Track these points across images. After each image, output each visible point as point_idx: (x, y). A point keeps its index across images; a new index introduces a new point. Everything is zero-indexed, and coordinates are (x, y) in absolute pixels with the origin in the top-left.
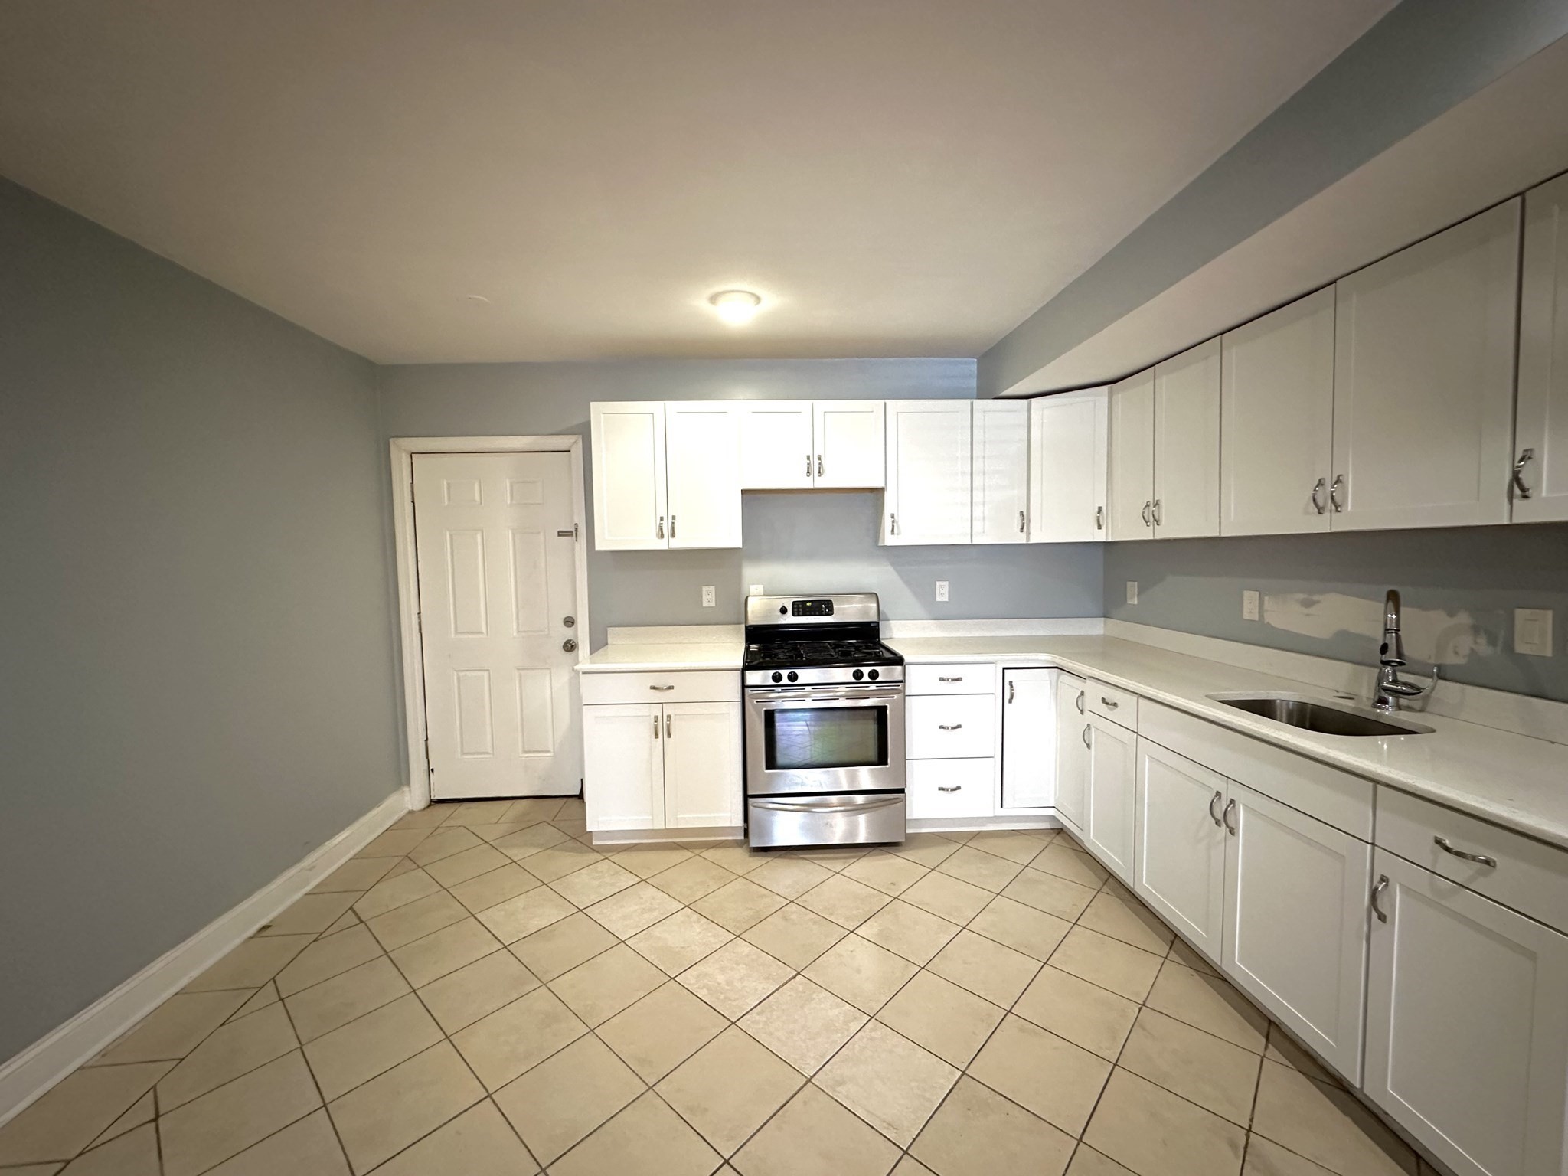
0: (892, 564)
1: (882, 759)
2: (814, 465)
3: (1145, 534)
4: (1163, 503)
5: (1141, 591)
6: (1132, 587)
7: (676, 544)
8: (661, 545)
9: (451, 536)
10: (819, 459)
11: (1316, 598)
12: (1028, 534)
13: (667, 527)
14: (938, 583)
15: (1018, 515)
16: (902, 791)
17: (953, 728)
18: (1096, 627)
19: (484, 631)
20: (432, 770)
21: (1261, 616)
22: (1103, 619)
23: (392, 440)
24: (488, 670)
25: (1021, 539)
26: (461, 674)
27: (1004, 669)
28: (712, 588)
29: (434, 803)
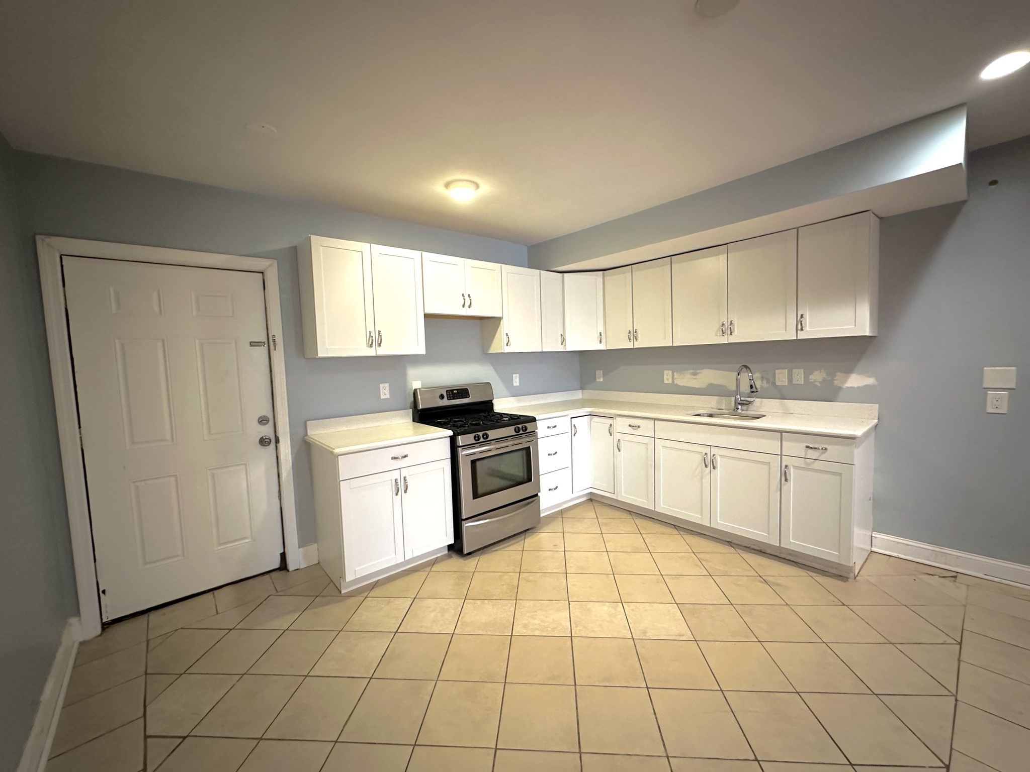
0: (492, 365)
1: (529, 478)
2: (467, 300)
3: (630, 345)
4: (639, 332)
5: (604, 375)
6: (599, 373)
7: (382, 351)
8: (371, 352)
9: (122, 345)
10: (470, 298)
11: (698, 371)
12: (565, 346)
13: (375, 339)
14: (514, 375)
15: (560, 336)
16: (536, 495)
17: (554, 454)
18: (578, 395)
19: (168, 437)
20: (104, 592)
21: (673, 381)
22: (581, 390)
23: (39, 238)
24: (176, 476)
25: (561, 349)
26: (138, 484)
27: (571, 418)
28: (387, 385)
29: (105, 626)
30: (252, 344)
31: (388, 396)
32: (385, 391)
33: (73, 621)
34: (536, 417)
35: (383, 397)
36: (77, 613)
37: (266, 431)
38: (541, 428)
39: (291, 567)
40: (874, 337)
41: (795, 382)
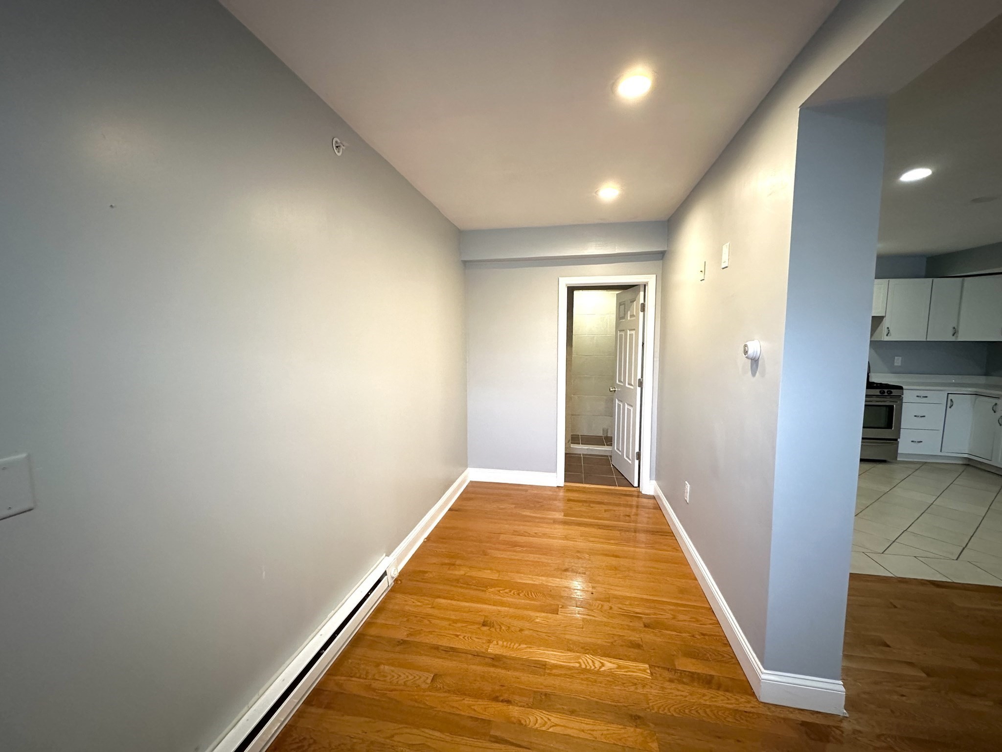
1: (889, 426)
12: (957, 337)
14: (896, 358)
15: (951, 329)
16: (896, 440)
17: (921, 417)
18: (982, 380)
22: (984, 377)
25: (953, 339)
27: (948, 394)
34: (904, 387)
38: (908, 396)
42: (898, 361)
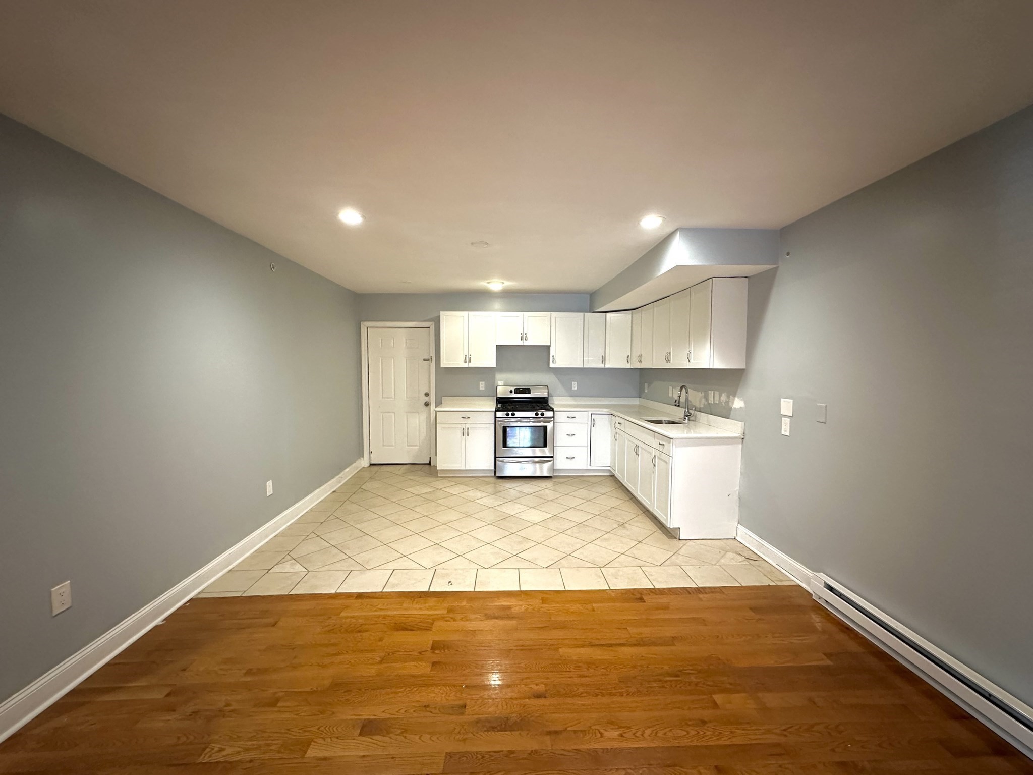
0: (554, 374)
1: (545, 445)
2: (524, 337)
3: (640, 366)
4: (643, 355)
5: (648, 387)
6: (646, 385)
7: (471, 365)
8: (466, 365)
9: (382, 360)
10: (526, 334)
12: (605, 364)
13: (468, 359)
14: (573, 383)
15: (599, 357)
16: (553, 457)
17: (572, 435)
18: (636, 401)
19: (393, 397)
20: (371, 452)
21: (672, 395)
22: (638, 398)
23: (361, 322)
24: (394, 413)
25: (602, 366)
26: (384, 414)
27: (591, 414)
28: (484, 382)
29: (372, 465)
30: (424, 360)
31: (483, 389)
32: (482, 386)
33: (362, 458)
34: (555, 409)
35: (481, 389)
36: (363, 457)
37: (426, 399)
39: (432, 465)
40: (744, 369)
41: (715, 402)
42: (575, 386)
